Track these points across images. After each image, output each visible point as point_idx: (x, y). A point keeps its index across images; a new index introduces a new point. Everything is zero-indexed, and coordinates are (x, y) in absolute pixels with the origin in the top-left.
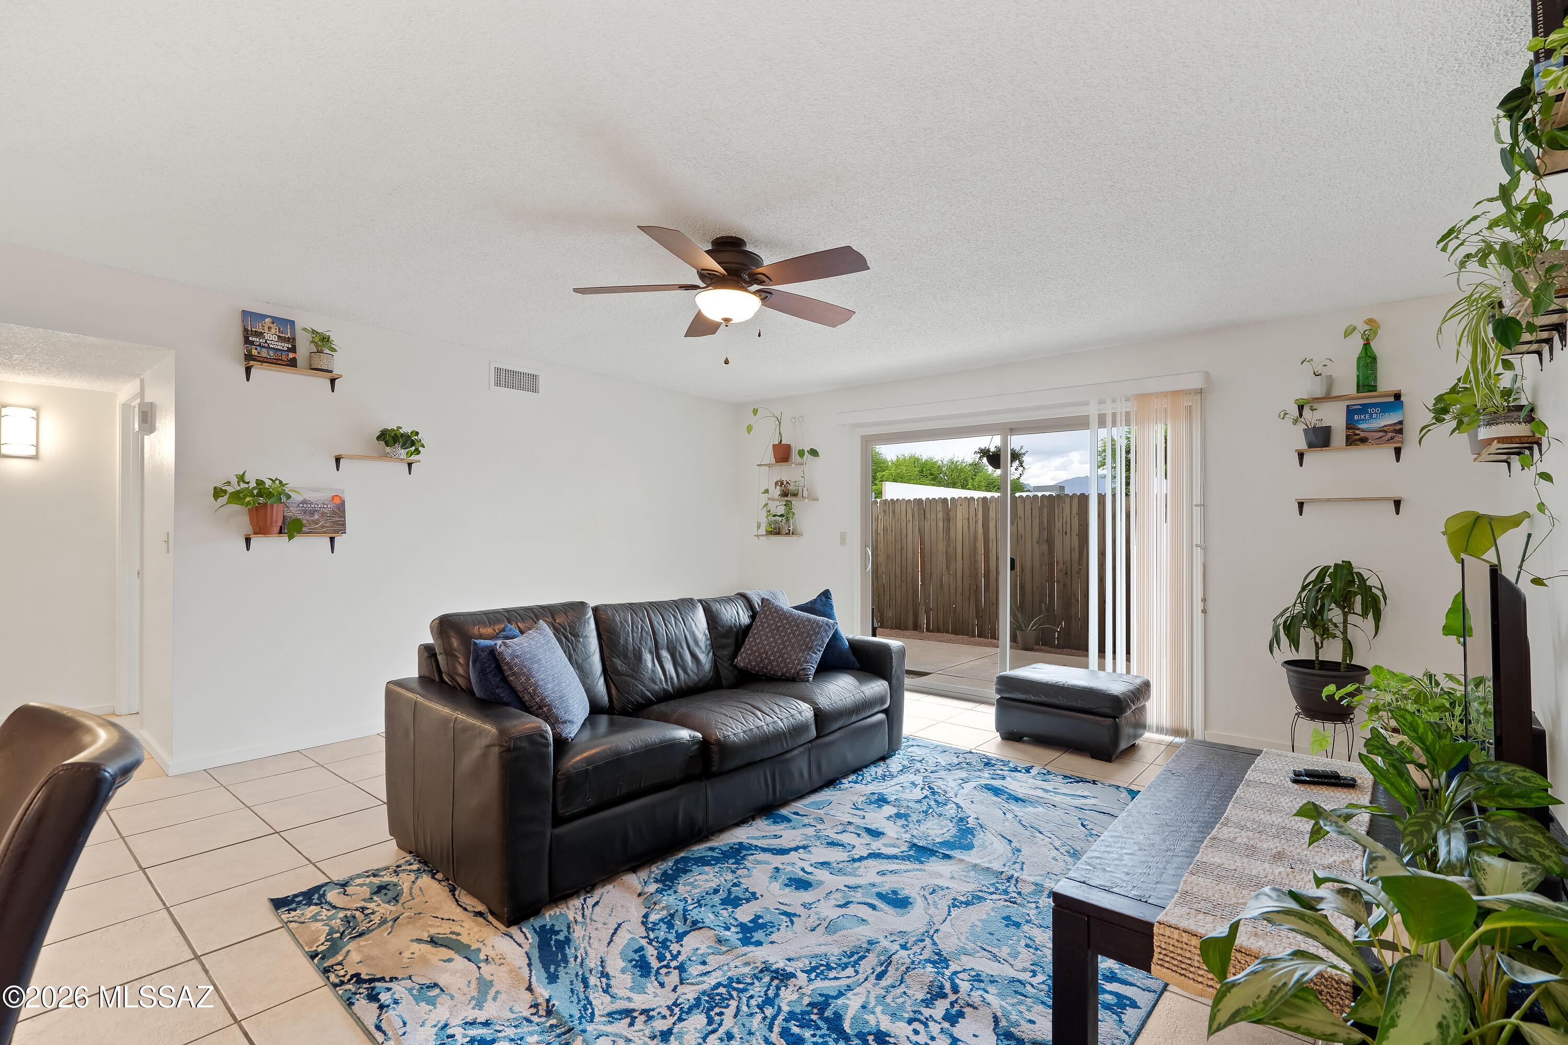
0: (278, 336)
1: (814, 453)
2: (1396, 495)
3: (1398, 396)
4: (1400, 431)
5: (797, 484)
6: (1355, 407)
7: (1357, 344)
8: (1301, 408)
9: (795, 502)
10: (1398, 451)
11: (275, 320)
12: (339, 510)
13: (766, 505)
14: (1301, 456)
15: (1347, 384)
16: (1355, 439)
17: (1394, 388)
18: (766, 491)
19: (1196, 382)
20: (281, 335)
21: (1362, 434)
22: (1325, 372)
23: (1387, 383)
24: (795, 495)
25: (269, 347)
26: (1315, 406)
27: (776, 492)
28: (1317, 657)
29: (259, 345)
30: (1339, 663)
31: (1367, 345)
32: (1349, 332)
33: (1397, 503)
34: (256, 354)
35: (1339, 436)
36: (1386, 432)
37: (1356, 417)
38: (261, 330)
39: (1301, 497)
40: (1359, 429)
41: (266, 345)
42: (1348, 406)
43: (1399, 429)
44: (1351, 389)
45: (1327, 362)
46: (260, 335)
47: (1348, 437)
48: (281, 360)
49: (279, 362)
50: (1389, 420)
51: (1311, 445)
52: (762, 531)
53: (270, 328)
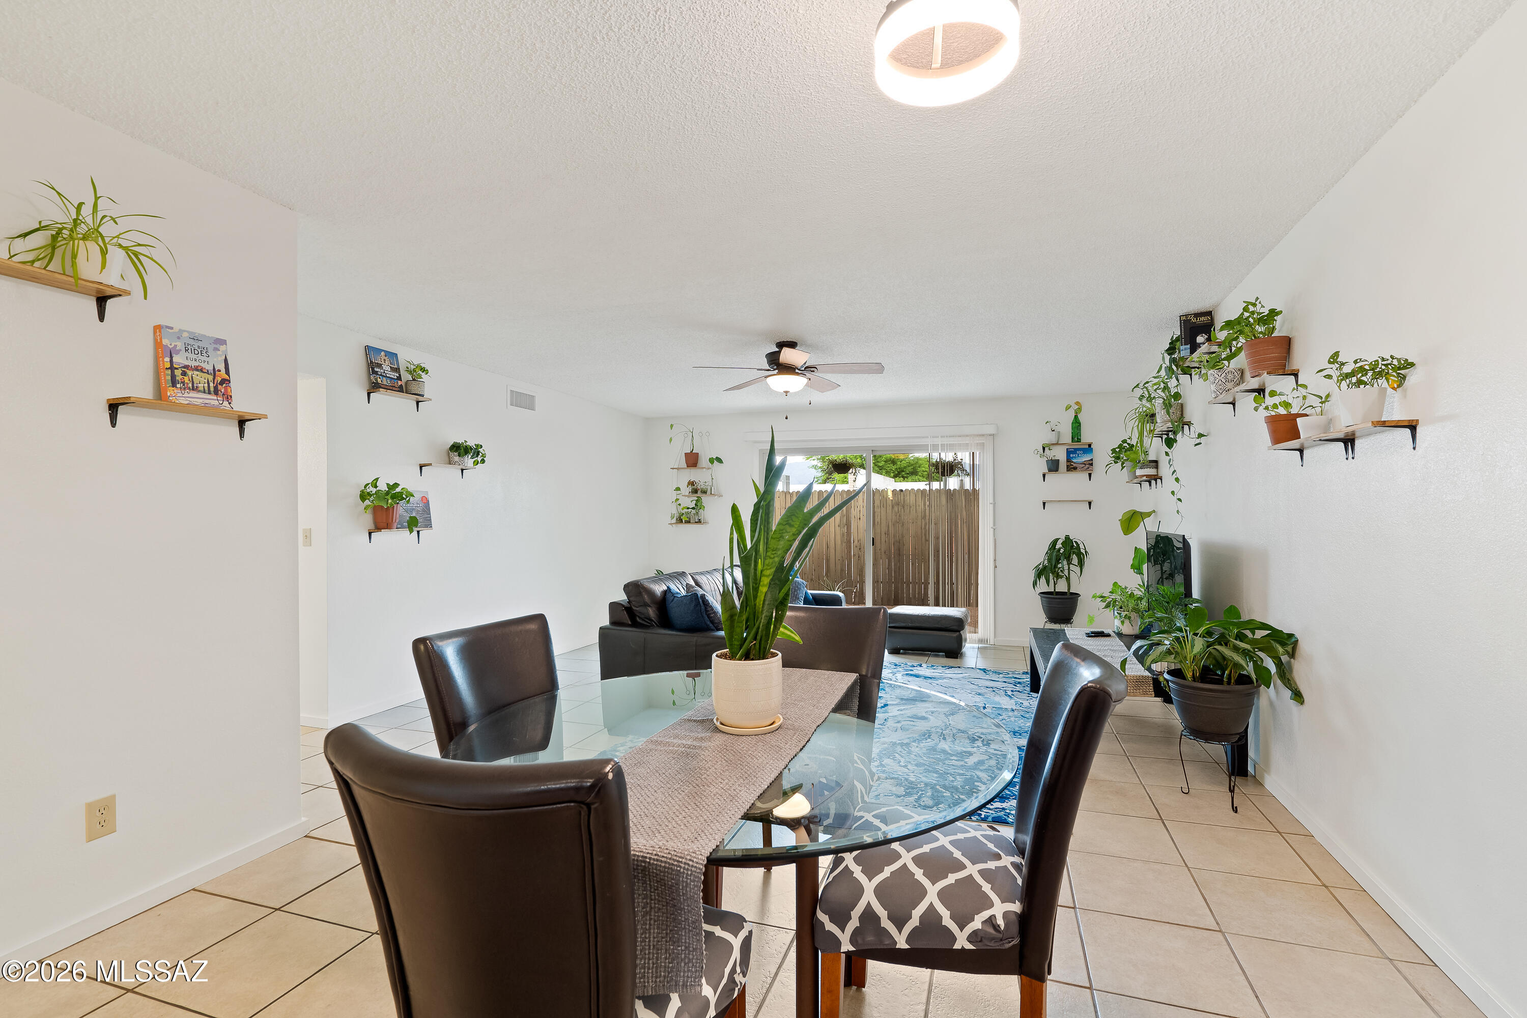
0: (390, 367)
1: (719, 460)
2: (1090, 499)
3: (1090, 445)
4: (1092, 464)
5: (707, 484)
6: (1071, 450)
7: (1071, 415)
8: (1044, 449)
9: (705, 499)
10: (1090, 475)
11: (388, 353)
12: (426, 509)
13: (677, 500)
14: (1044, 476)
15: (1067, 438)
16: (1071, 468)
17: (1089, 441)
18: (678, 489)
19: (990, 430)
20: (392, 366)
21: (1075, 465)
22: (1057, 429)
23: (1086, 438)
24: (704, 492)
25: (386, 377)
26: (1051, 447)
27: (686, 490)
28: (1055, 590)
29: (381, 375)
30: (1066, 592)
31: (1076, 417)
32: (1068, 408)
33: (1090, 503)
34: (380, 382)
35: (1063, 465)
36: (1085, 464)
37: (1071, 455)
38: (380, 362)
39: (1045, 499)
40: (1073, 462)
41: (384, 374)
42: (1067, 449)
43: (1090, 463)
44: (1069, 441)
45: (1057, 424)
46: (380, 366)
47: (1068, 466)
48: (394, 387)
49: (394, 389)
50: (1086, 458)
51: (1050, 470)
52: (674, 521)
53: (385, 360)
